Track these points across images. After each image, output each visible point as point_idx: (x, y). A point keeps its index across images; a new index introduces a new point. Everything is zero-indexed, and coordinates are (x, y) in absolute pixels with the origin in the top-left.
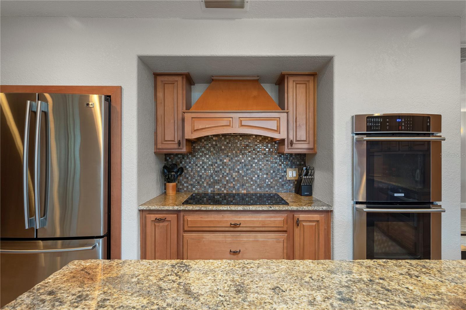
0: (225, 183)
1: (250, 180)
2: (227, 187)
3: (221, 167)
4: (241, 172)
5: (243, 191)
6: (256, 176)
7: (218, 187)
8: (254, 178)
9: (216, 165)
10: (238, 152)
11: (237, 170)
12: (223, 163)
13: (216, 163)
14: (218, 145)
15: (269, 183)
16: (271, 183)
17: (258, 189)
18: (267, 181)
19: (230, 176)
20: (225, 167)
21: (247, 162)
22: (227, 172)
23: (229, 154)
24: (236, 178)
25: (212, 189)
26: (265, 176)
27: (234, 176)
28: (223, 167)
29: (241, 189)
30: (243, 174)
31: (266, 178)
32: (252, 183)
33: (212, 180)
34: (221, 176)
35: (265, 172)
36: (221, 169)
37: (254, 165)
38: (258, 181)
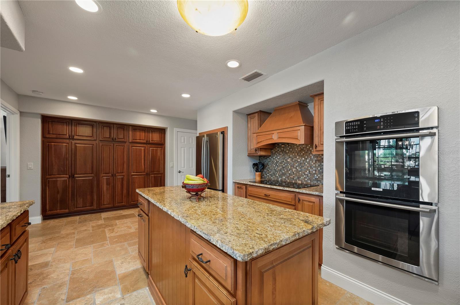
0: (288, 175)
1: (303, 174)
2: (289, 178)
3: (286, 165)
4: (298, 168)
5: (299, 182)
6: (308, 171)
7: (284, 178)
8: (306, 173)
9: (283, 163)
10: (296, 154)
11: (295, 166)
12: (287, 162)
13: (283, 162)
14: (285, 150)
15: (317, 177)
16: (319, 177)
17: (309, 181)
18: (316, 175)
19: (291, 171)
20: (288, 165)
21: (302, 162)
22: (290, 168)
23: (291, 156)
24: (295, 172)
25: (281, 178)
26: (314, 172)
27: (293, 171)
28: (287, 165)
29: (298, 180)
30: (299, 170)
31: (315, 174)
32: (305, 176)
33: (281, 173)
34: (286, 170)
35: (314, 169)
36: (286, 166)
37: (306, 163)
38: (309, 175)
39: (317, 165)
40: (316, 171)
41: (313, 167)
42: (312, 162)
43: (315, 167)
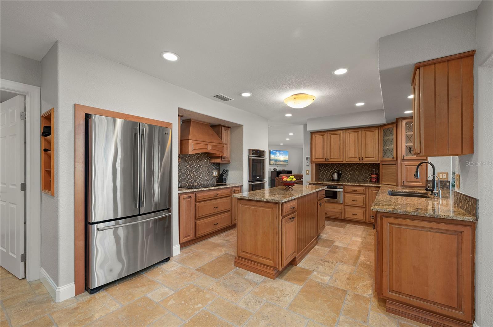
0: (187, 180)
1: (199, 177)
2: (188, 182)
3: (185, 171)
4: (195, 173)
5: (196, 184)
6: (201, 175)
7: (184, 182)
8: (200, 176)
9: (183, 169)
10: (194, 162)
11: (193, 172)
12: (186, 168)
13: (183, 168)
14: (184, 157)
15: (207, 178)
16: (208, 178)
17: (202, 182)
18: (206, 177)
19: (190, 176)
20: (187, 170)
21: (198, 168)
22: (188, 173)
23: (189, 163)
24: (193, 177)
25: (181, 184)
26: (205, 175)
27: (192, 176)
28: (186, 170)
29: (195, 183)
30: (196, 174)
31: (205, 176)
32: (199, 179)
33: (181, 179)
34: (185, 176)
35: (205, 173)
36: (185, 172)
37: (200, 169)
38: (202, 177)
39: (207, 170)
40: (206, 174)
41: (204, 171)
42: (204, 168)
43: (206, 171)
